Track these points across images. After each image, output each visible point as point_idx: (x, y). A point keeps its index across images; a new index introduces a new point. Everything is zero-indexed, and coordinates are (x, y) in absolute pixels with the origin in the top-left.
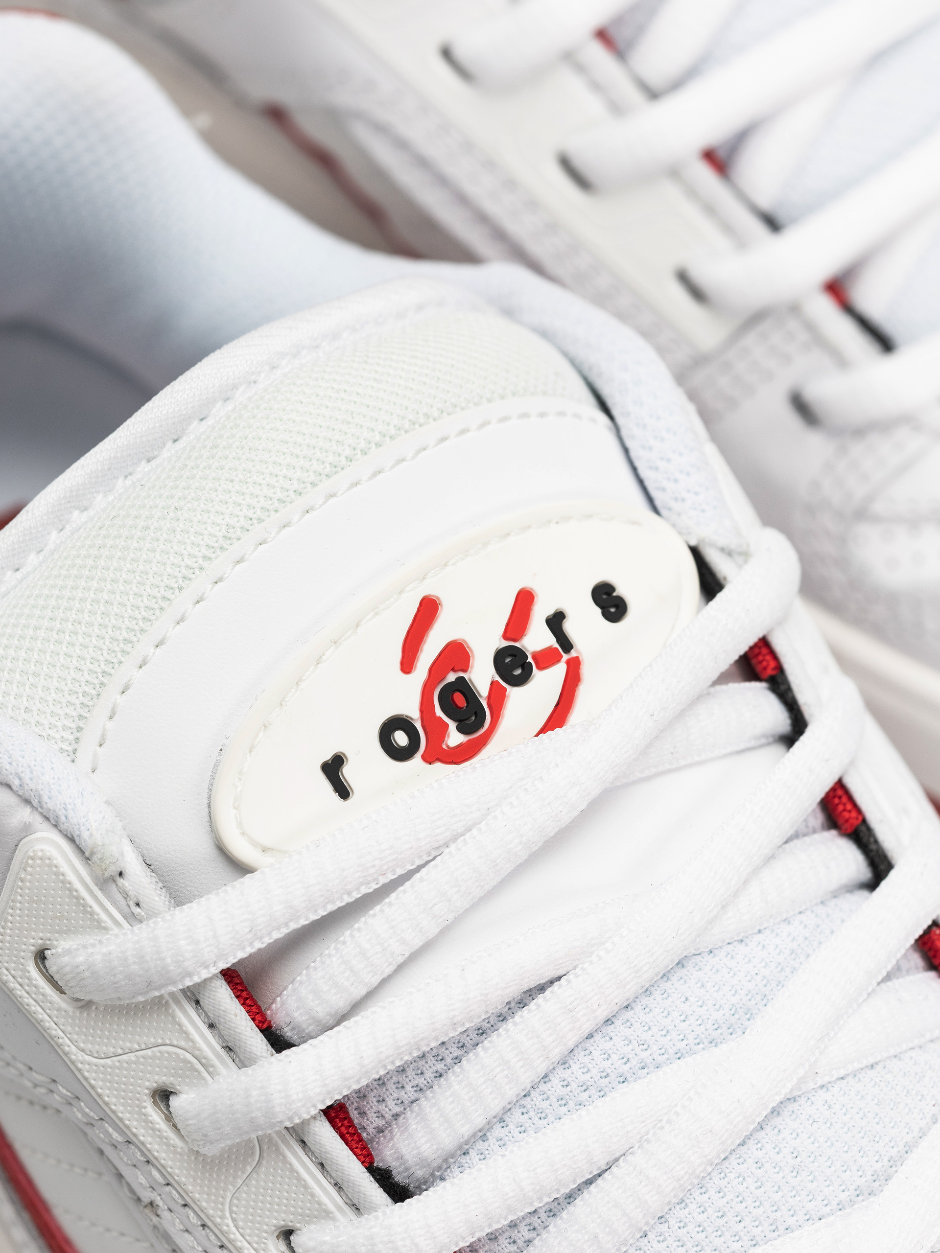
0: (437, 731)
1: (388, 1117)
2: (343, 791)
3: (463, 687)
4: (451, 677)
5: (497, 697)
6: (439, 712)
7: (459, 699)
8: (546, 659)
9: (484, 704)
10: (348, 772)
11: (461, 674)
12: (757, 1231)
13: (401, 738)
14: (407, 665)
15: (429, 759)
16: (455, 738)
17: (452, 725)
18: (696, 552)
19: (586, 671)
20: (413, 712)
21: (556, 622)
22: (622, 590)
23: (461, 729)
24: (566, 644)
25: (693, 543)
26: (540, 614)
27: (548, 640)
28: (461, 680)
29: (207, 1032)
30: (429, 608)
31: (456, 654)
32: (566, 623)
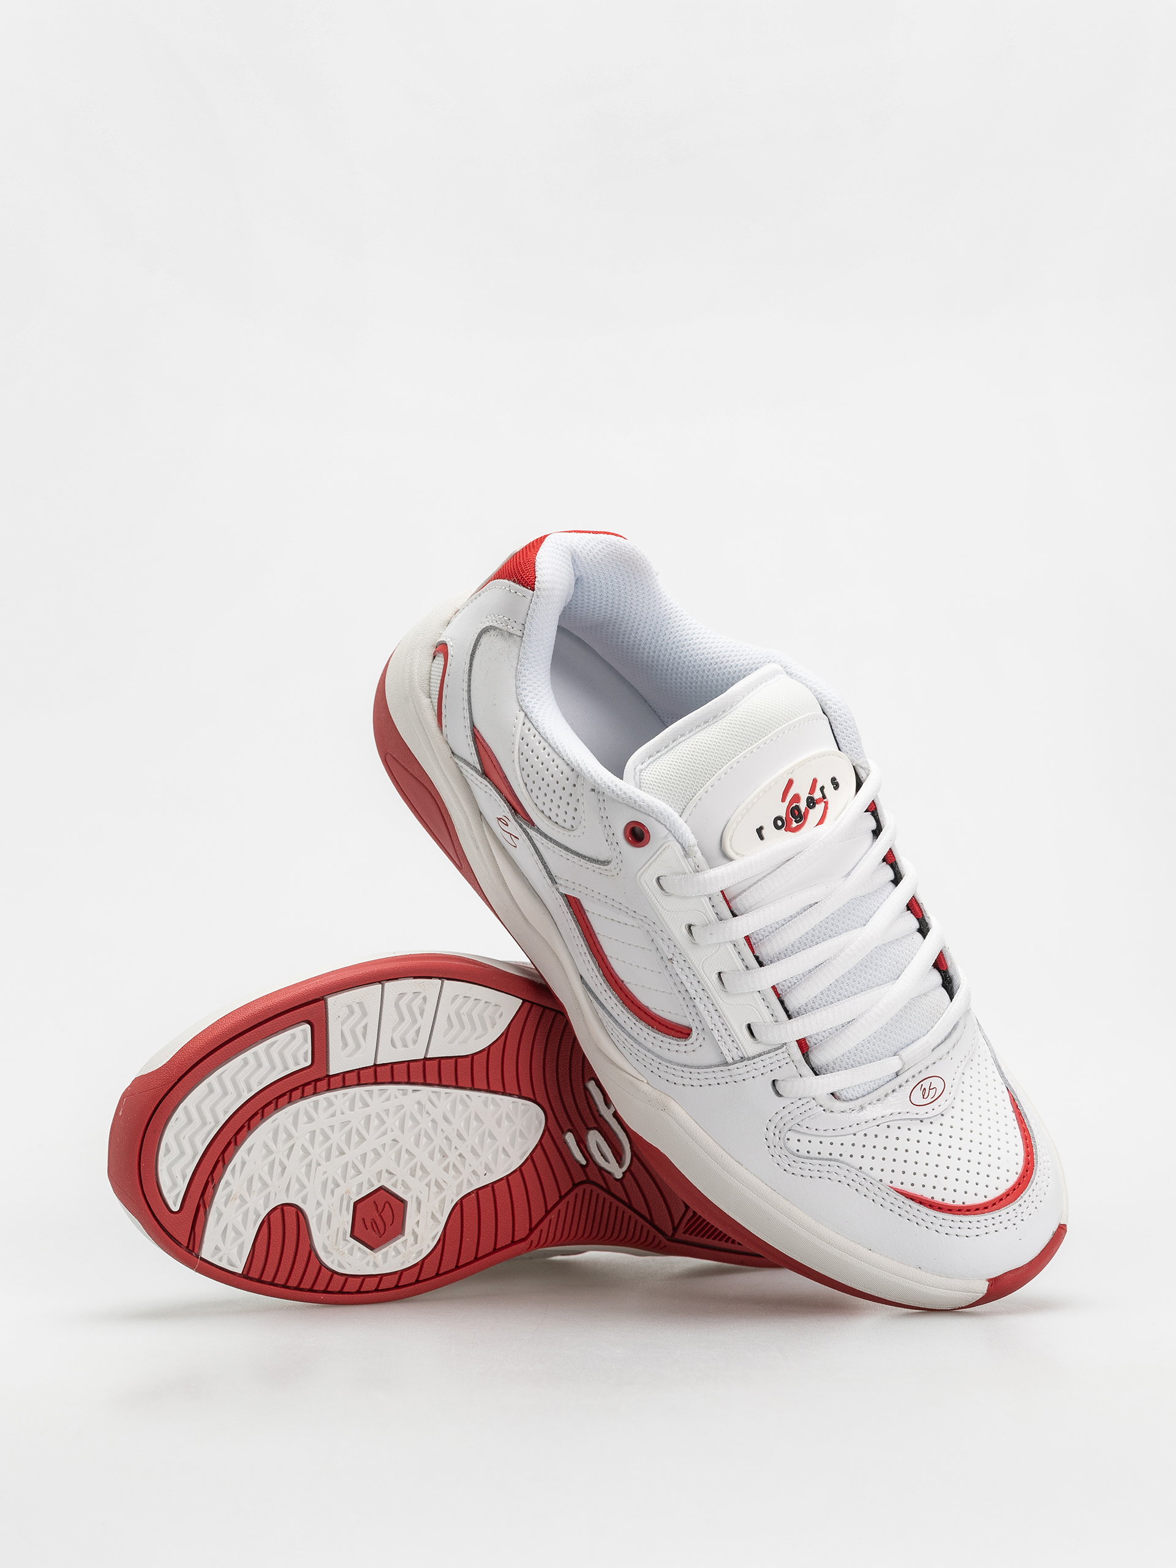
0: (789, 822)
1: (758, 940)
2: (762, 838)
3: (797, 808)
4: (794, 805)
5: (807, 812)
6: (791, 816)
7: (796, 813)
8: (819, 801)
9: (803, 814)
10: (764, 832)
11: (797, 804)
12: (863, 987)
13: (779, 823)
14: (783, 800)
15: (787, 830)
16: (794, 825)
17: (794, 819)
18: (856, 772)
19: (829, 805)
20: (784, 816)
21: (822, 789)
22: (838, 780)
23: (796, 822)
24: (824, 797)
25: (854, 765)
26: (818, 786)
27: (820, 795)
29: (711, 908)
30: (790, 783)
31: (796, 798)
32: (824, 790)
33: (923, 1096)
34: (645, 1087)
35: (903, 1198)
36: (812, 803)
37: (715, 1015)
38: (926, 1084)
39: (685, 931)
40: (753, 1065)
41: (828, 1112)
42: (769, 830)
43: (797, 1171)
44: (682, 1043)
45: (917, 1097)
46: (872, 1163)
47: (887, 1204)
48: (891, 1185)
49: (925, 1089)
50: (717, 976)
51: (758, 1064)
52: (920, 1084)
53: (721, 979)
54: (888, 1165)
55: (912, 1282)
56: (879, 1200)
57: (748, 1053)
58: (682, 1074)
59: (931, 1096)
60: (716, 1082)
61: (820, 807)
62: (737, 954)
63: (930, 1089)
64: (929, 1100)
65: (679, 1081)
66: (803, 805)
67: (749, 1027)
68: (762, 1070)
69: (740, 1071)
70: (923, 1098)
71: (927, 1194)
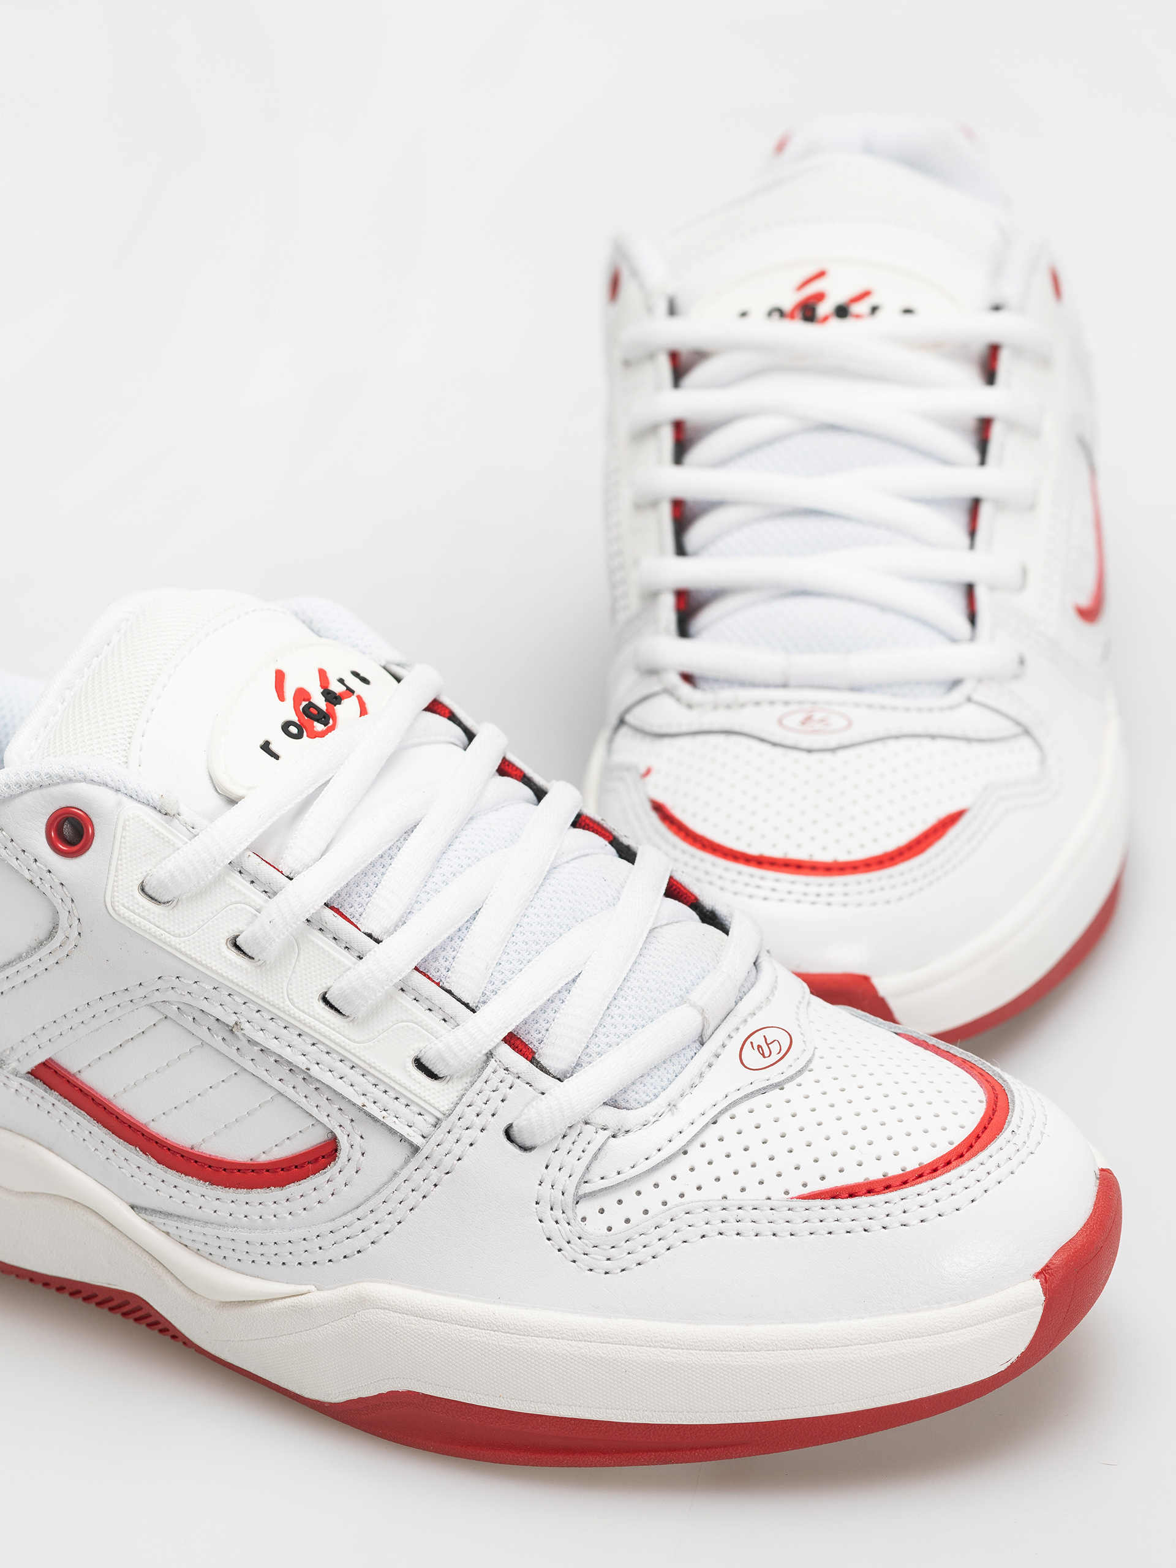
0: (309, 726)
2: (274, 756)
4: (305, 703)
5: (331, 709)
6: (307, 718)
7: (313, 711)
8: (345, 695)
9: (326, 713)
10: (272, 747)
11: (309, 702)
13: (293, 730)
14: (282, 700)
15: (310, 737)
16: (319, 729)
17: (315, 722)
18: (385, 667)
19: (365, 699)
20: (295, 719)
21: (341, 683)
22: (364, 674)
23: (320, 723)
24: (351, 691)
26: (333, 678)
27: (342, 688)
29: (251, 886)
30: (280, 676)
31: (303, 693)
32: (346, 683)
33: (763, 1055)
34: (317, 1297)
35: (819, 1202)
36: (332, 698)
37: (354, 1076)
38: (758, 1039)
39: (233, 955)
40: (460, 1123)
41: (620, 1134)
42: (281, 742)
43: (629, 1261)
44: (332, 1170)
45: (752, 1057)
46: (739, 1181)
47: (798, 1226)
48: (790, 1196)
49: (760, 1046)
50: (322, 1005)
51: (467, 1116)
53: (332, 1007)
54: (766, 1170)
55: (915, 1340)
56: (783, 1228)
57: (442, 1109)
58: (359, 1225)
59: (774, 1052)
60: (417, 1195)
61: (350, 703)
62: (332, 943)
63: (768, 1044)
65: (362, 1241)
66: (319, 702)
67: (419, 1064)
68: (479, 1122)
69: (446, 1147)
70: (765, 1057)
71: (854, 1177)
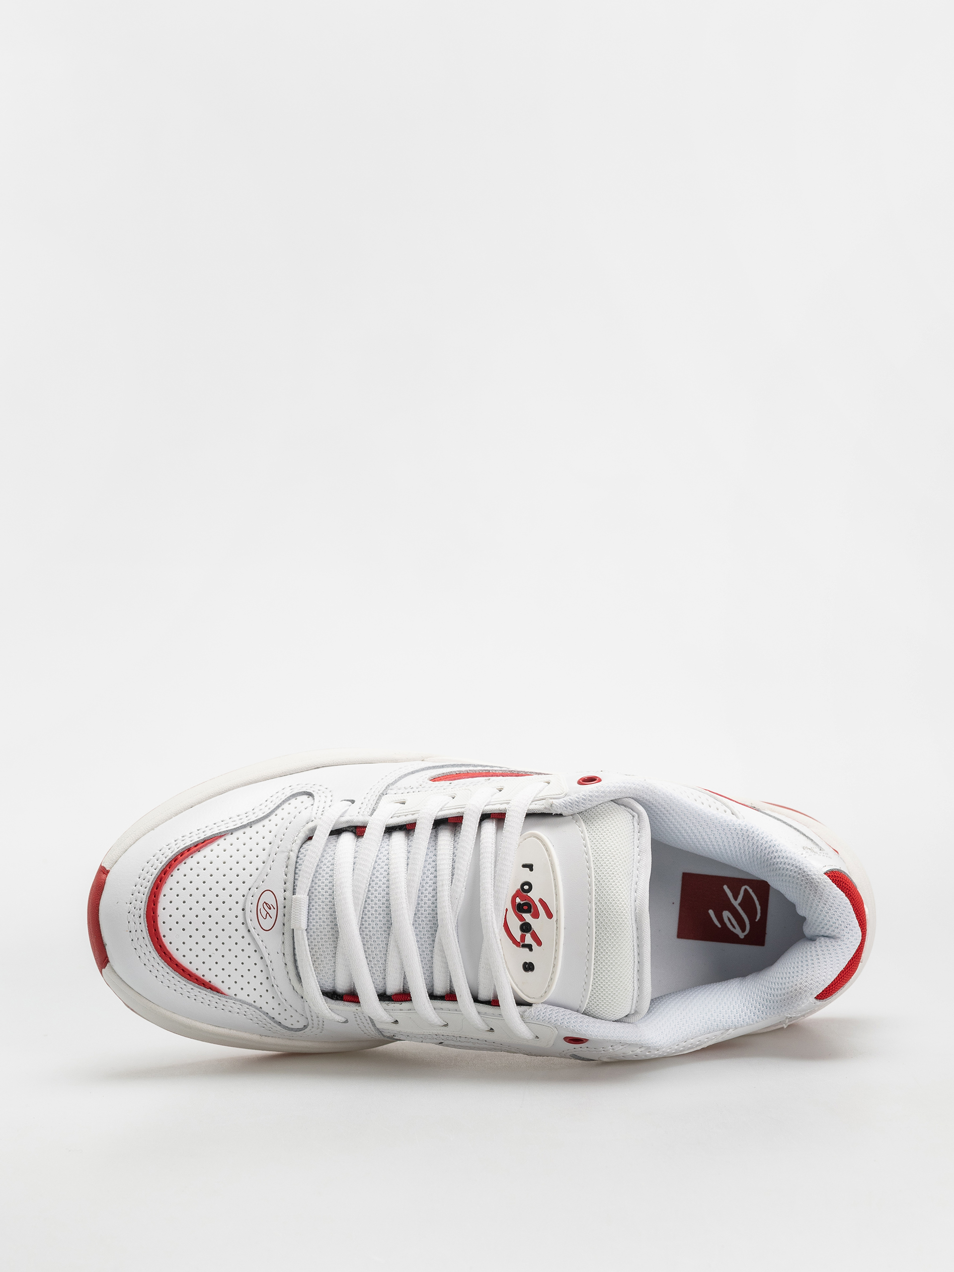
0: (522, 897)
2: (524, 866)
3: (528, 911)
4: (532, 910)
5: (521, 918)
6: (526, 901)
7: (525, 907)
8: (523, 938)
9: (521, 914)
10: (527, 870)
11: (531, 913)
13: (526, 887)
14: (541, 901)
15: (518, 891)
16: (518, 900)
17: (522, 902)
18: (530, 1005)
19: (515, 946)
21: (530, 947)
22: (529, 973)
23: (519, 904)
24: (524, 946)
26: (534, 945)
27: (526, 942)
28: (531, 912)
30: (550, 915)
31: (536, 915)
32: (528, 949)
33: (266, 904)
36: (526, 928)
42: (526, 875)
49: (270, 909)
52: (276, 908)
59: (262, 910)
61: (517, 934)
63: (268, 913)
64: (260, 906)
66: (527, 917)
70: (265, 902)
